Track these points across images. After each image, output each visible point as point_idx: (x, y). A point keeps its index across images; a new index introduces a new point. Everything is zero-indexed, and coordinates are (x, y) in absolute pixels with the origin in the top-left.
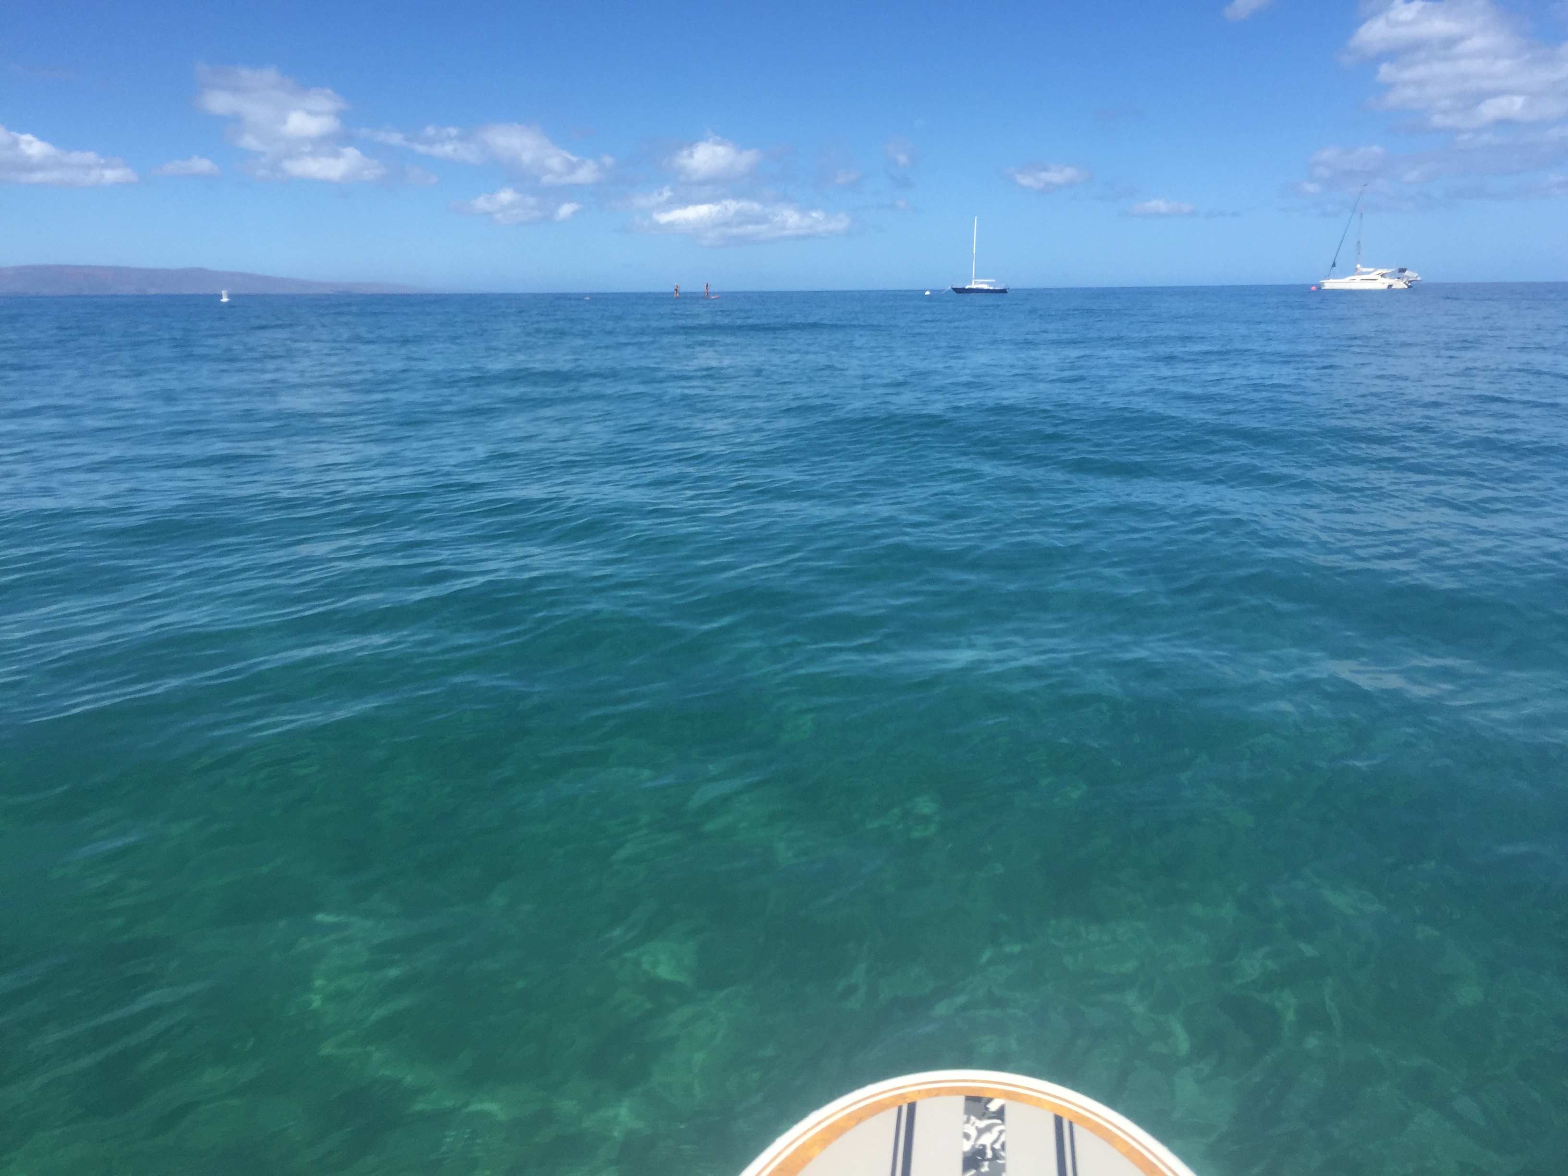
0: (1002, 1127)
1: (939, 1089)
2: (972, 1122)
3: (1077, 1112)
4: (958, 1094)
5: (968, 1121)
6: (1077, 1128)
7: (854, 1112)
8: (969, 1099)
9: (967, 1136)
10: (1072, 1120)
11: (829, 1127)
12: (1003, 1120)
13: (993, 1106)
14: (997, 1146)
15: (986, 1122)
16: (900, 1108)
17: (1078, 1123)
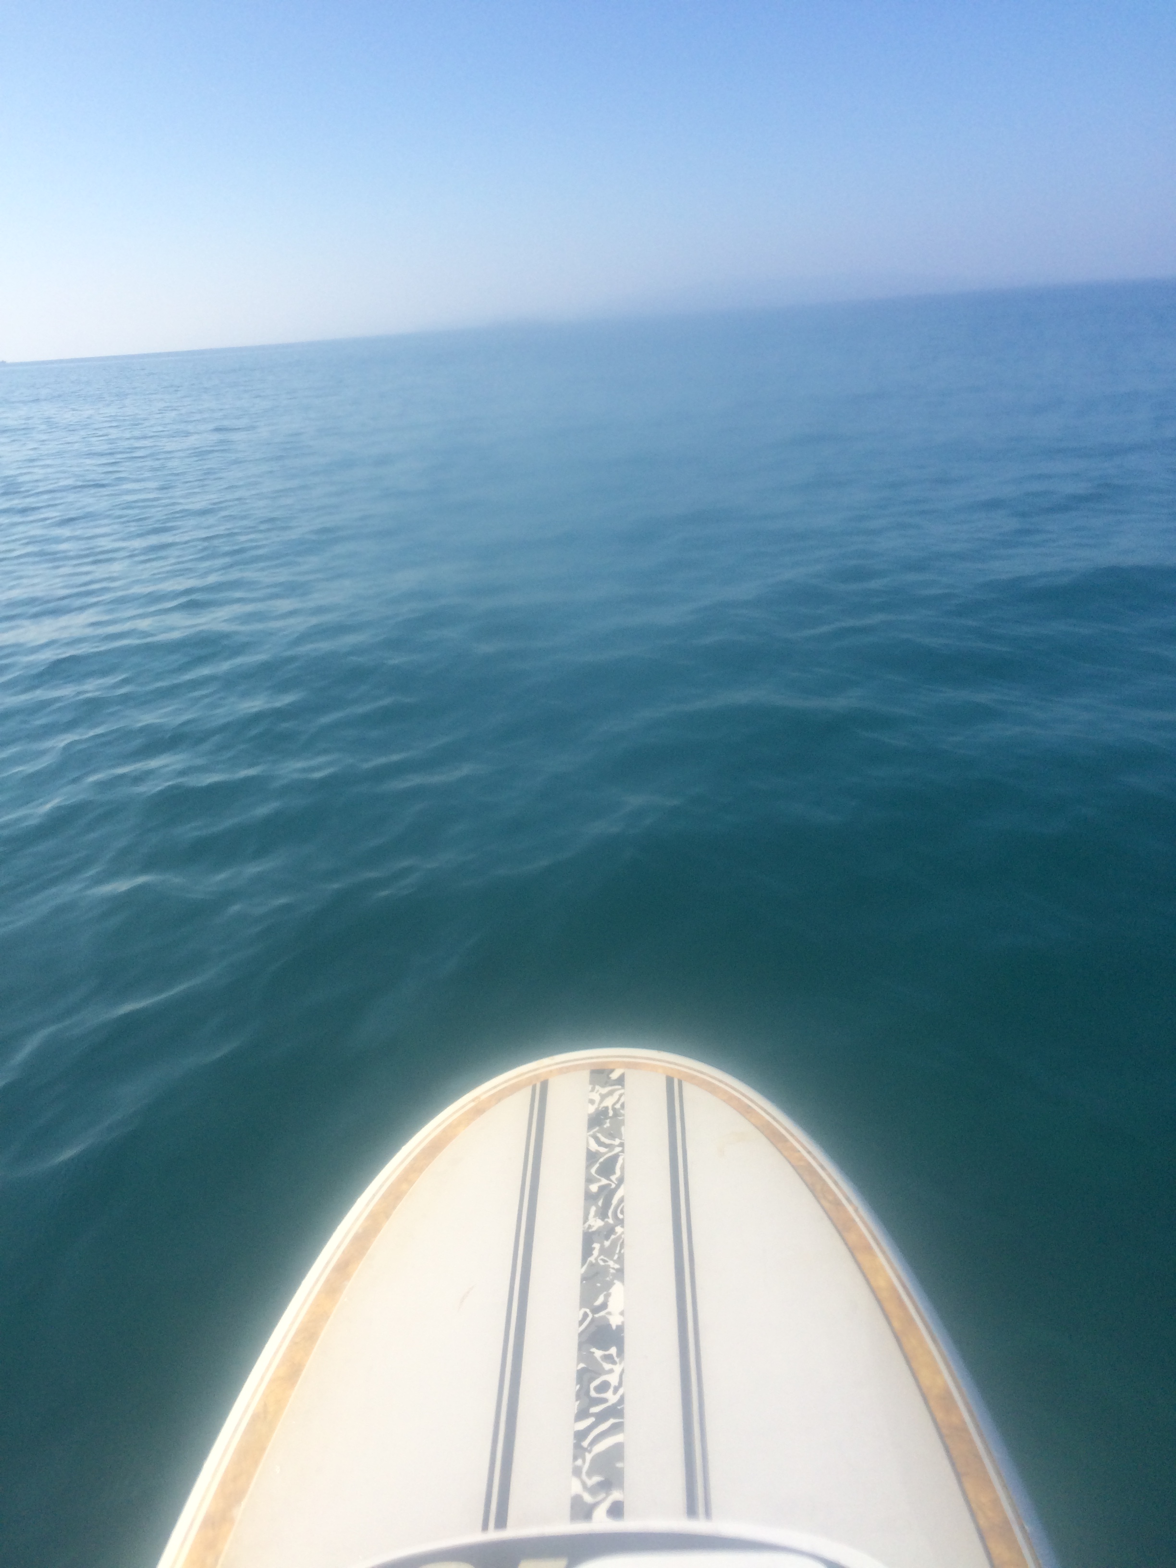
0: (622, 1091)
1: (568, 1067)
2: (596, 1090)
3: (686, 1073)
5: (593, 1090)
6: (685, 1085)
7: (494, 1094)
8: (593, 1072)
9: (592, 1102)
10: (681, 1079)
11: (471, 1109)
12: (623, 1086)
13: (615, 1076)
14: (618, 1106)
15: (610, 1088)
16: (534, 1087)
17: (685, 1080)
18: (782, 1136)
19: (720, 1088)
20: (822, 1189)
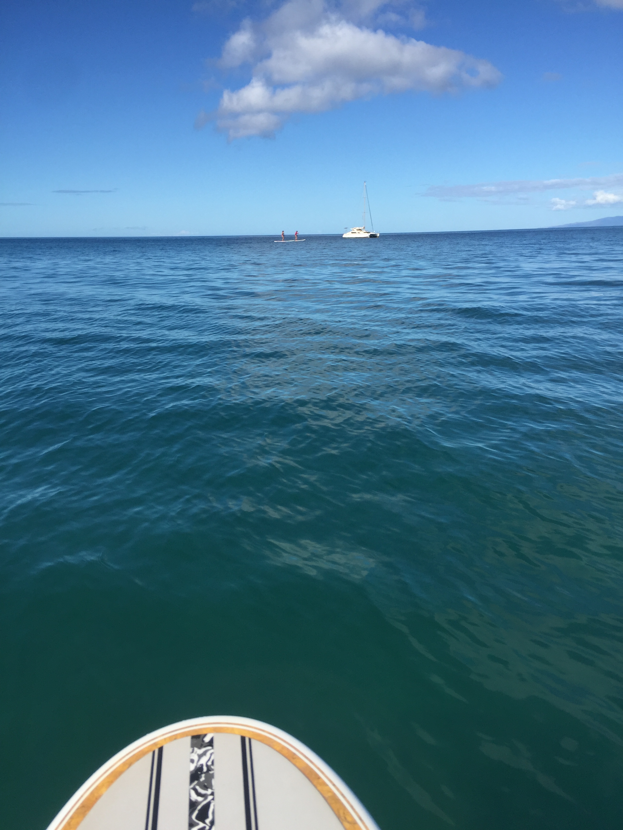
0: (212, 751)
1: (176, 735)
2: (195, 751)
3: (253, 732)
4: (187, 736)
5: (193, 752)
6: (253, 742)
7: (127, 760)
8: (193, 737)
9: (192, 761)
10: (251, 737)
11: (113, 772)
12: (213, 746)
13: (207, 739)
15: (203, 750)
16: (154, 752)
17: (254, 739)
18: (316, 775)
19: (275, 741)
20: (344, 813)
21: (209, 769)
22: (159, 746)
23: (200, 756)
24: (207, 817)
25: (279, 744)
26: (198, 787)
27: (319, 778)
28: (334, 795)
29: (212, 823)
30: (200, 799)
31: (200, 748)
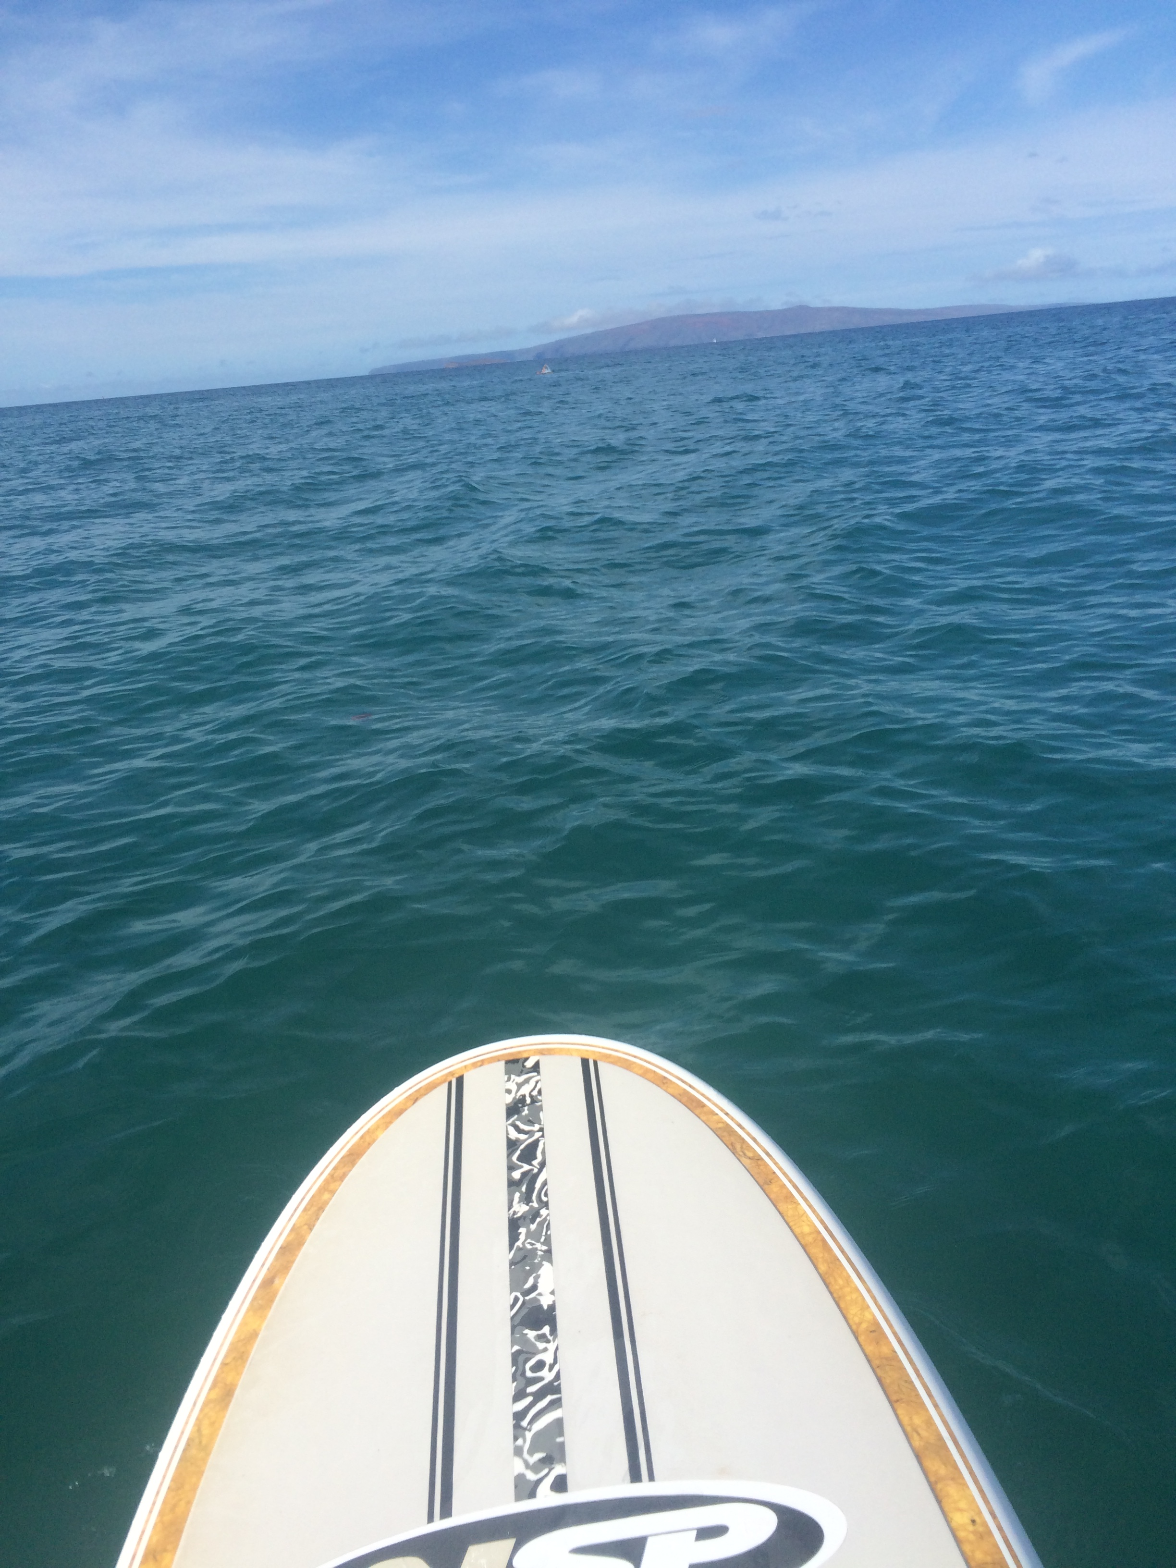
0: (538, 1078)
2: (512, 1080)
3: (600, 1053)
5: (509, 1080)
6: (600, 1065)
7: (410, 1095)
8: (507, 1062)
9: (509, 1091)
10: (596, 1059)
11: (390, 1112)
12: (539, 1073)
13: (529, 1064)
14: (535, 1093)
15: (524, 1077)
16: (450, 1084)
17: (600, 1060)
18: (699, 1102)
19: (635, 1063)
20: (742, 1148)
21: (534, 1100)
22: (457, 1075)
23: (520, 1086)
24: (536, 1158)
25: (641, 1067)
26: (518, 1123)
27: (704, 1106)
28: (728, 1125)
29: (543, 1165)
30: (522, 1137)
31: (519, 1076)
